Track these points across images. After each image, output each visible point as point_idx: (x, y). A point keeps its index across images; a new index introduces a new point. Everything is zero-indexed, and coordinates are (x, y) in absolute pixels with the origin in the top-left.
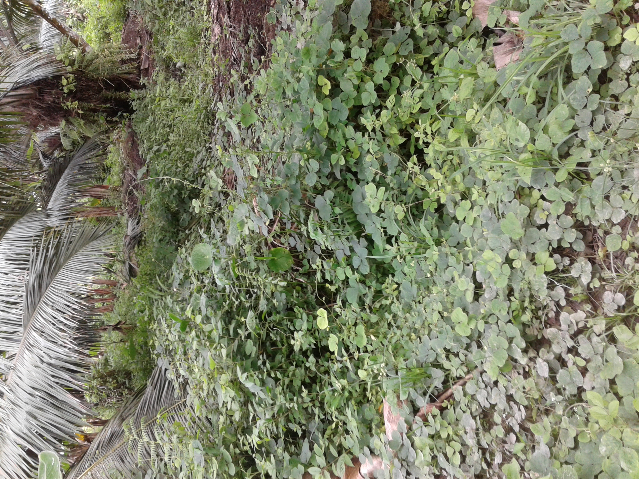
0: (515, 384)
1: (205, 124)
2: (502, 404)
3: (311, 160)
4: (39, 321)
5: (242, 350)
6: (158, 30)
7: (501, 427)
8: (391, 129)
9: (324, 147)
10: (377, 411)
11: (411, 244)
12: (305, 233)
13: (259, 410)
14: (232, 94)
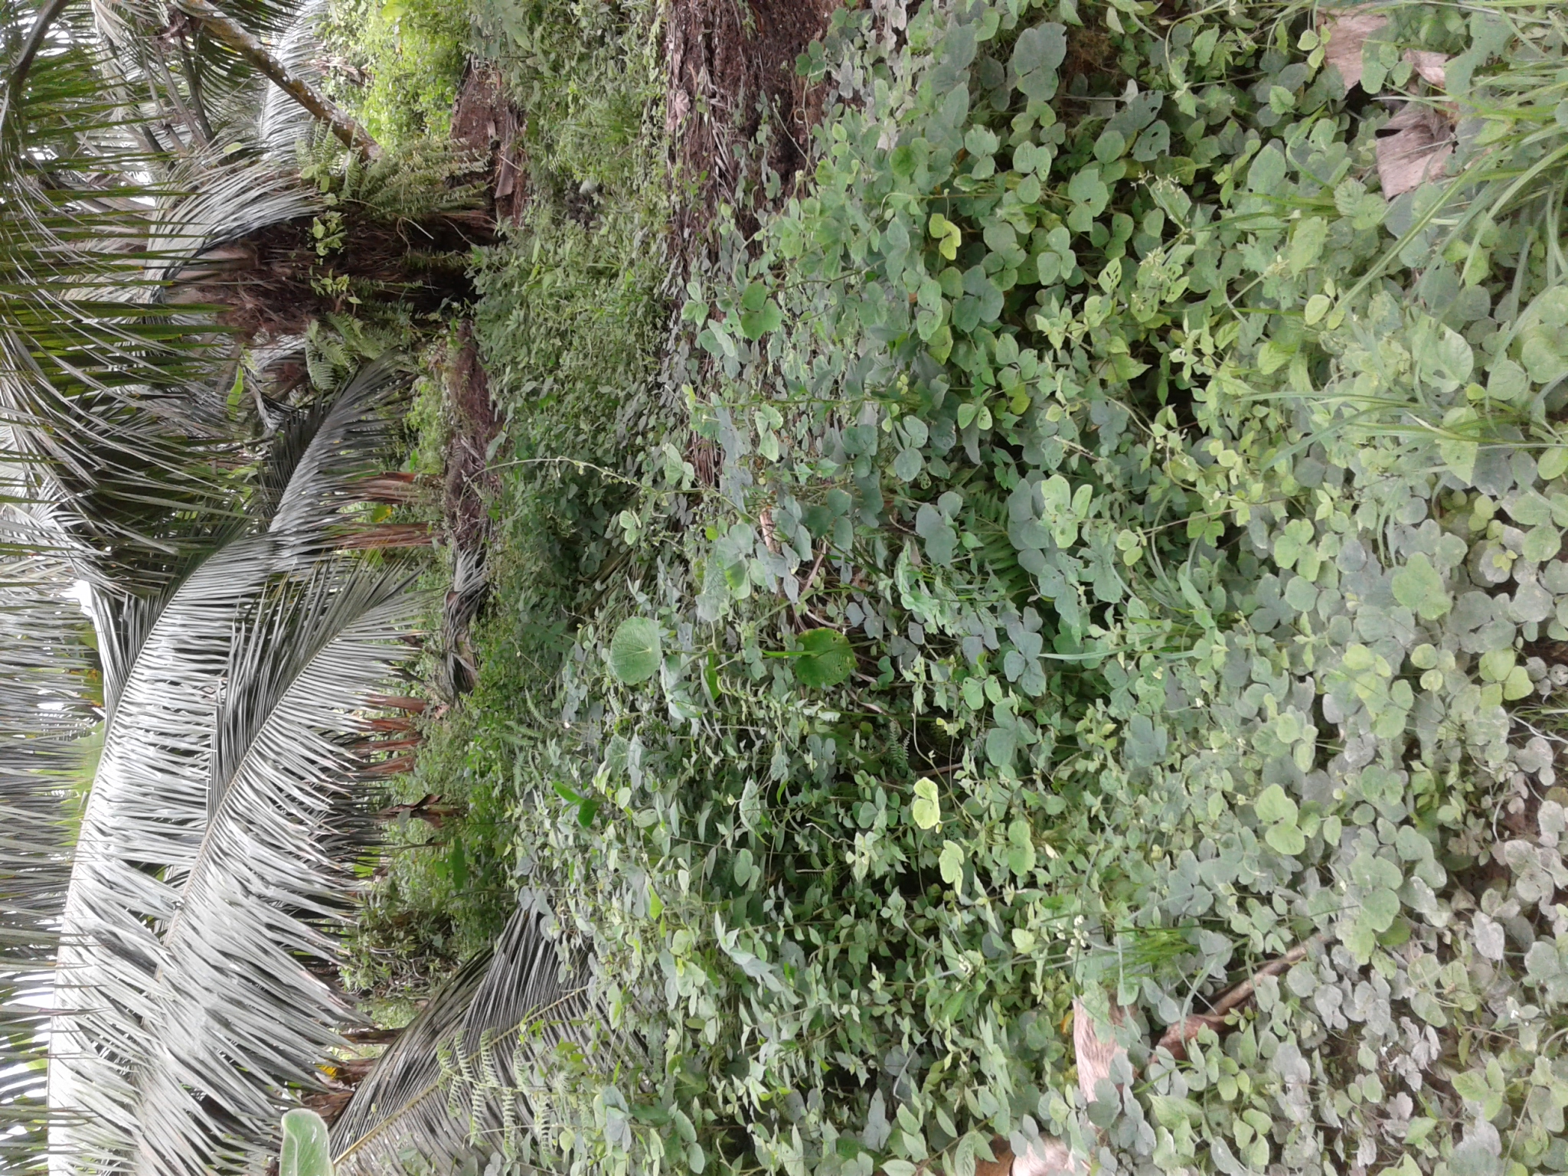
0: (1417, 976)
1: (647, 328)
2: (1380, 1021)
3: (908, 419)
4: (245, 795)
5: (725, 873)
6: (539, 105)
7: (1375, 1079)
8: (1109, 343)
9: (941, 386)
10: (1058, 1028)
11: (1154, 624)
12: (888, 595)
13: (764, 1017)
14: (713, 256)
